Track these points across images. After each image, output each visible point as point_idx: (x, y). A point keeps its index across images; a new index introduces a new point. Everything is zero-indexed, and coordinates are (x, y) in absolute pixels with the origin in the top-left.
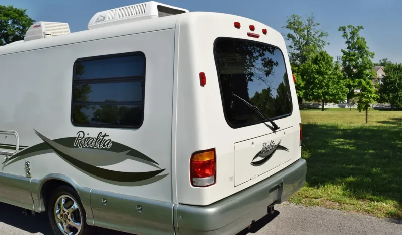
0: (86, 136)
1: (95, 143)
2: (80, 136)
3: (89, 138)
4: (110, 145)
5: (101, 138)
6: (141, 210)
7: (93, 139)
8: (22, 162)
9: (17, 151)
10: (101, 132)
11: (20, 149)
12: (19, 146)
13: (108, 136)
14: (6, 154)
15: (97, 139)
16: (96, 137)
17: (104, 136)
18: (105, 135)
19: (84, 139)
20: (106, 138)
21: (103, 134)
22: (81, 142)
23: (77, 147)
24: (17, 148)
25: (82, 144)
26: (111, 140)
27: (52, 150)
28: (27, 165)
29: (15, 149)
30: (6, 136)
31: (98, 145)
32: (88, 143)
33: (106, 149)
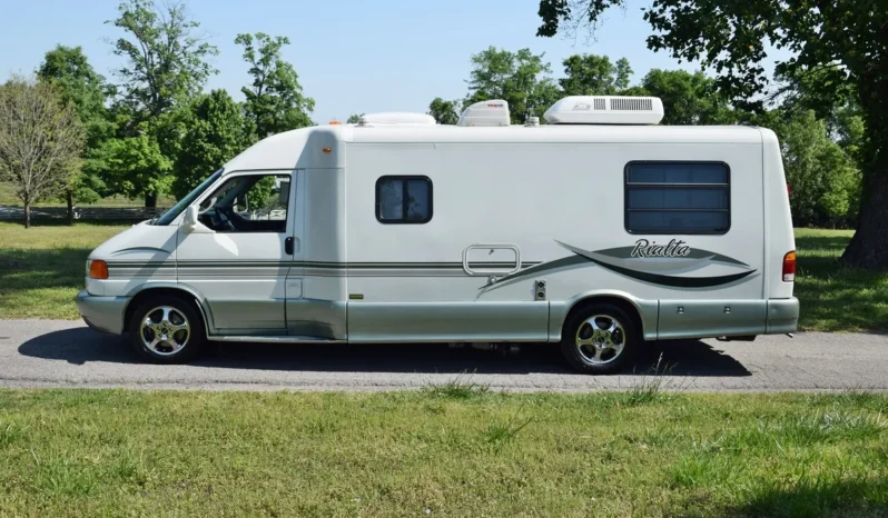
0: (651, 244)
1: (666, 251)
2: (641, 245)
3: (655, 246)
4: (688, 252)
5: (675, 245)
6: (729, 311)
7: (663, 247)
8: (529, 283)
9: (519, 270)
10: (674, 240)
11: (523, 267)
12: (522, 263)
13: (685, 243)
14: (488, 275)
15: (668, 246)
17: (678, 244)
18: (680, 242)
19: (647, 248)
20: (681, 245)
21: (677, 241)
22: (642, 251)
23: (636, 256)
24: (519, 265)
25: (644, 254)
26: (688, 247)
28: (541, 285)
29: (514, 267)
30: (492, 251)
31: (669, 253)
32: (654, 251)
33: (682, 256)
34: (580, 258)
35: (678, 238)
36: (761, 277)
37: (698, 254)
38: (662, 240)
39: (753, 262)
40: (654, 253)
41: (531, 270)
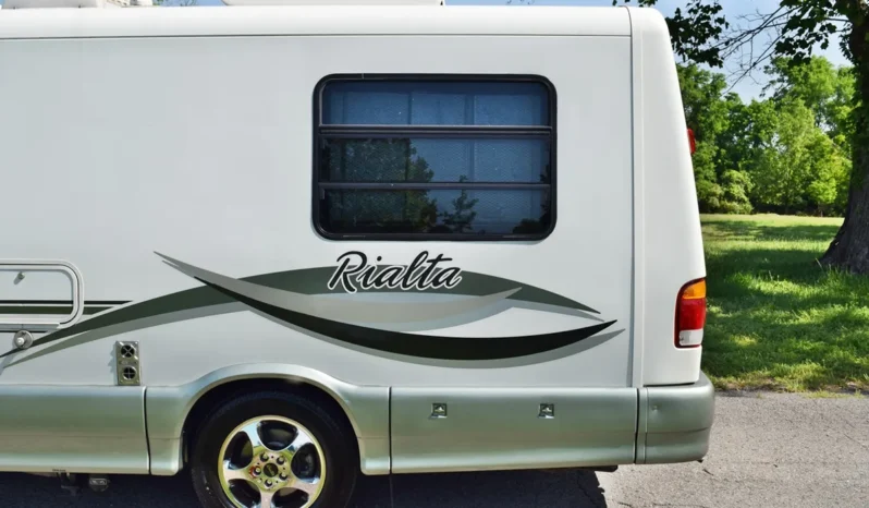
0: (372, 262)
1: (406, 278)
2: (349, 264)
3: (381, 267)
4: (456, 279)
5: (427, 265)
6: (552, 414)
7: (399, 269)
8: (103, 347)
9: (79, 317)
10: (426, 252)
11: (87, 311)
12: (86, 302)
13: (450, 259)
14: (17, 331)
15: (413, 267)
16: (409, 264)
17: (434, 262)
18: (440, 258)
19: (365, 270)
20: (442, 265)
21: (432, 256)
22: (353, 278)
23: (339, 290)
24: (78, 307)
25: (357, 285)
26: (457, 270)
27: (240, 304)
28: (127, 351)
29: (68, 311)
30: (20, 277)
31: (413, 281)
32: (379, 279)
33: (443, 290)
34: (213, 294)
35: (434, 248)
36: (626, 335)
37: (480, 286)
38: (397, 253)
39: (607, 303)
40: (378, 282)
41: (106, 318)
